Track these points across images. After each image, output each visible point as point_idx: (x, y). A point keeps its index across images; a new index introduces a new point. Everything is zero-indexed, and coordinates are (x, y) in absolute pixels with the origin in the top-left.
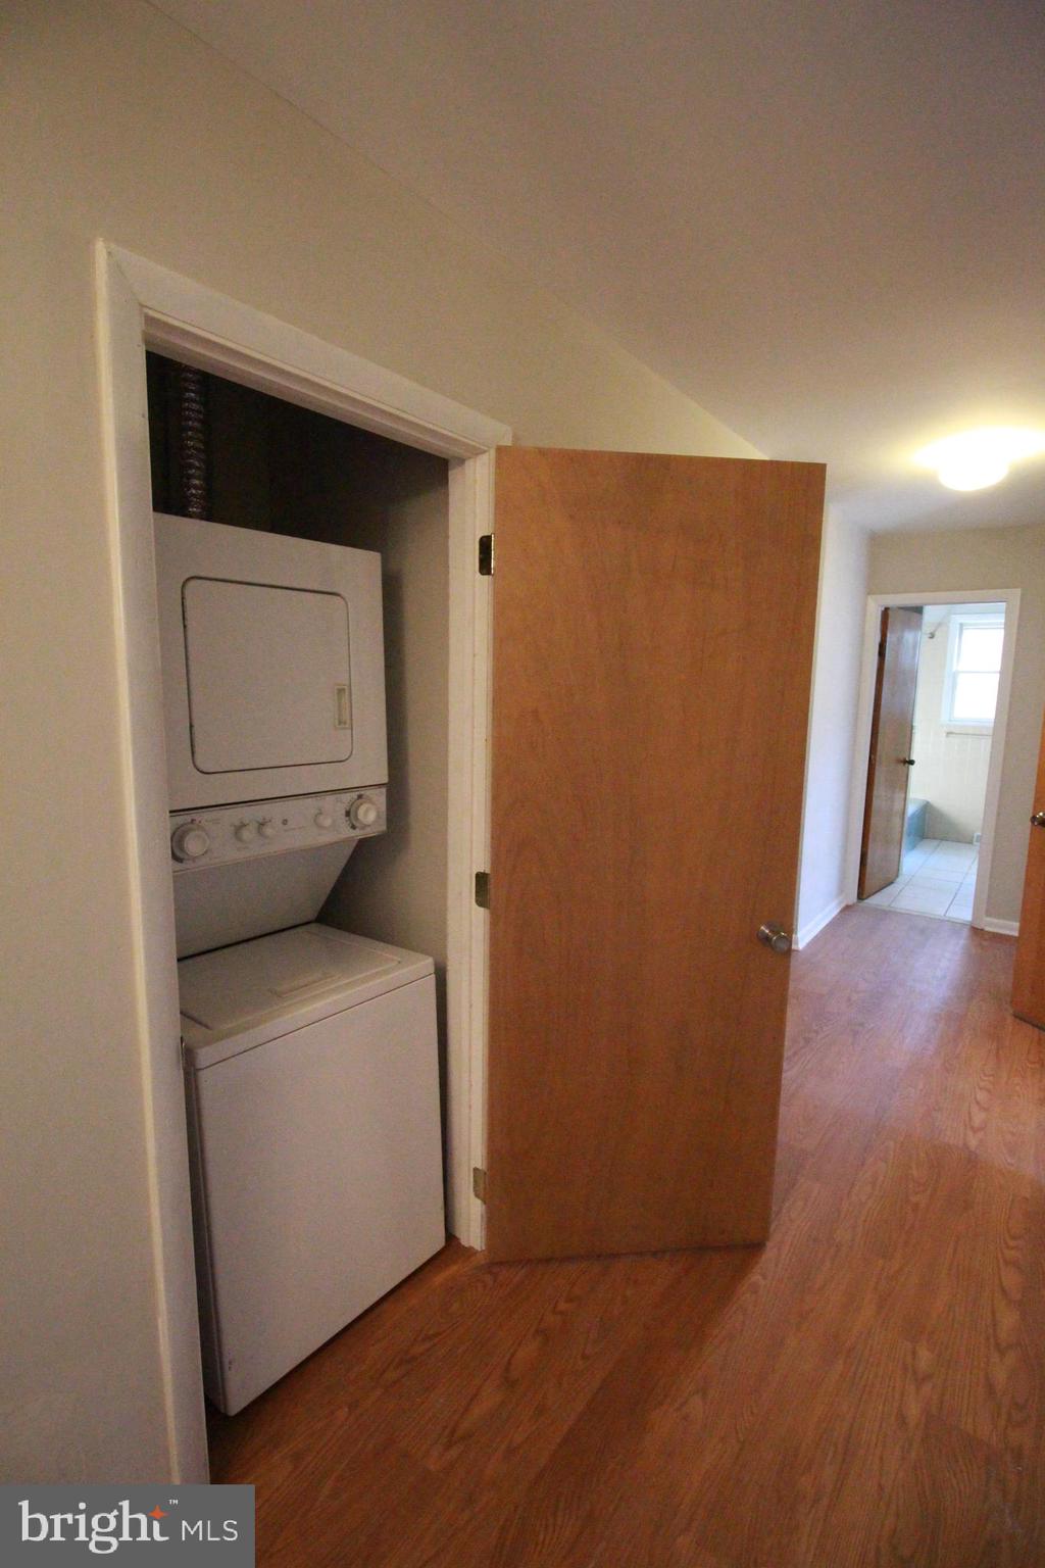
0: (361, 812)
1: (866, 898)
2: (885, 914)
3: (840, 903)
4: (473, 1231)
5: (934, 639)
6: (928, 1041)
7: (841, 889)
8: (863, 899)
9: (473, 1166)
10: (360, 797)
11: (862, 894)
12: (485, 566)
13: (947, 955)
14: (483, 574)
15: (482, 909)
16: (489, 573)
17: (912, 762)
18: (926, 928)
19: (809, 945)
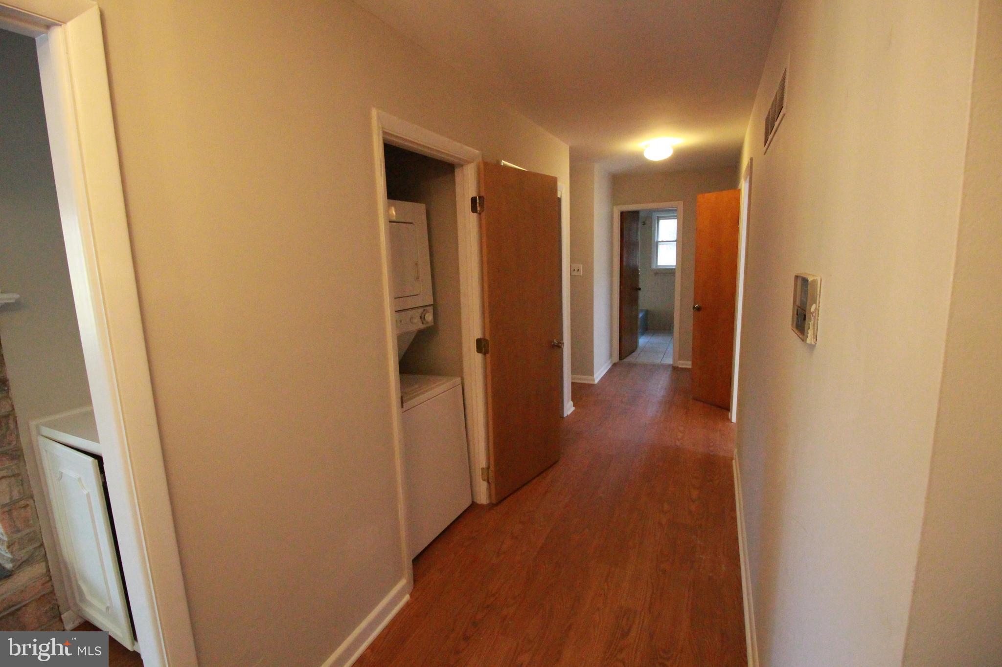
0: (426, 316)
1: (624, 358)
2: (632, 366)
3: (611, 362)
4: (483, 498)
5: (645, 225)
6: (657, 412)
7: (611, 356)
8: (622, 360)
9: (481, 468)
10: (424, 310)
11: (622, 356)
12: (474, 209)
13: (663, 379)
14: (473, 213)
15: (480, 354)
16: (476, 212)
17: (640, 289)
18: (653, 369)
19: (601, 381)
